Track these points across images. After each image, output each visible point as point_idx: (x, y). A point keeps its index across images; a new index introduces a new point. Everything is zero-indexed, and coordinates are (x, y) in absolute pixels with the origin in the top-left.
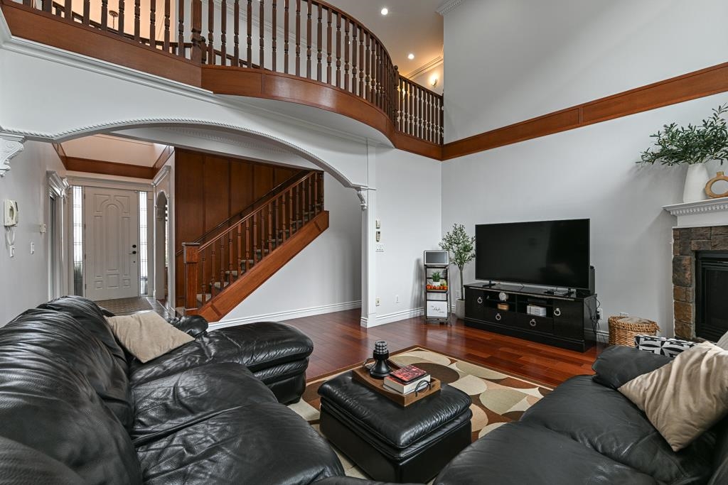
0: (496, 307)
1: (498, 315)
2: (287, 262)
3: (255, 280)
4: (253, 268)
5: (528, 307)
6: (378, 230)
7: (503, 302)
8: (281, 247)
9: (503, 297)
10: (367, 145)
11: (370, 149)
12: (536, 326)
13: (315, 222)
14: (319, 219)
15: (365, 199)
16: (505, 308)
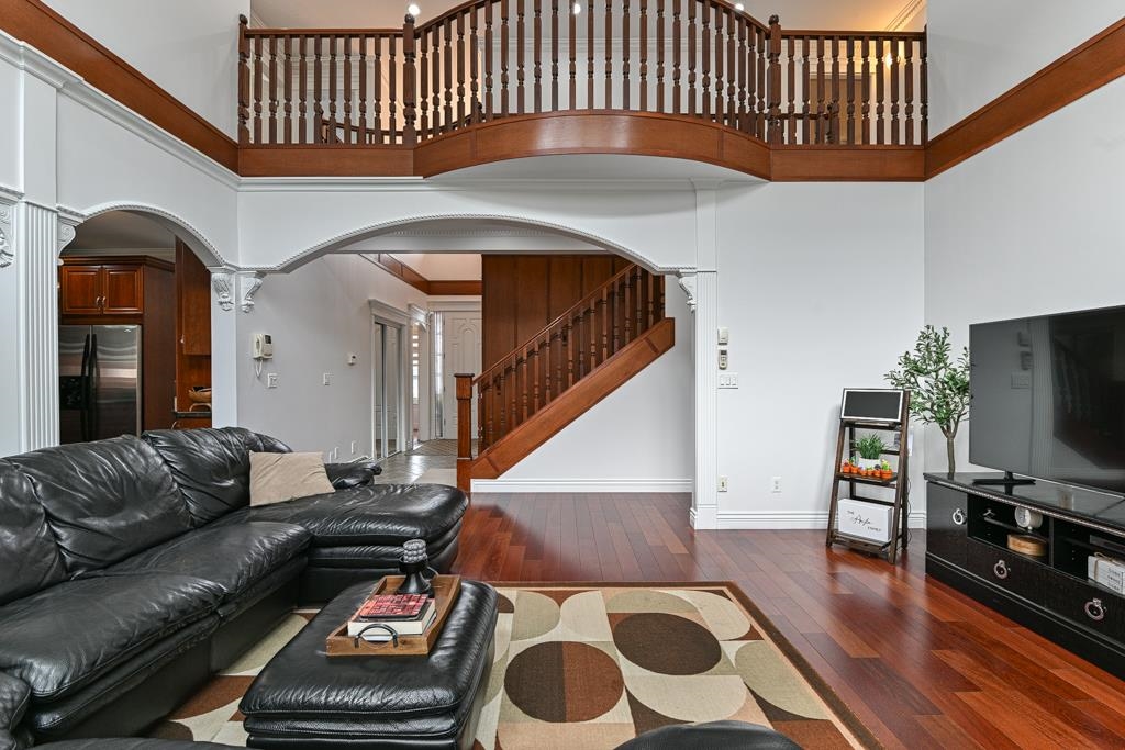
0: (1005, 543)
1: (1001, 563)
2: (595, 404)
3: (545, 426)
4: (544, 409)
5: (1092, 560)
6: (723, 348)
7: (1021, 534)
8: (587, 378)
9: (1026, 519)
10: (695, 191)
11: (700, 196)
12: (1101, 621)
13: (647, 339)
14: (654, 333)
15: (692, 291)
16: (1027, 549)
